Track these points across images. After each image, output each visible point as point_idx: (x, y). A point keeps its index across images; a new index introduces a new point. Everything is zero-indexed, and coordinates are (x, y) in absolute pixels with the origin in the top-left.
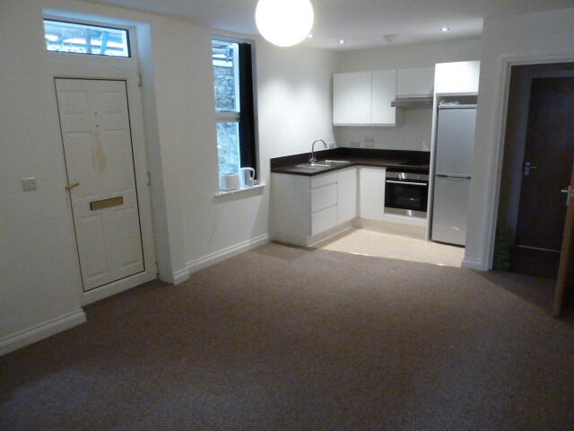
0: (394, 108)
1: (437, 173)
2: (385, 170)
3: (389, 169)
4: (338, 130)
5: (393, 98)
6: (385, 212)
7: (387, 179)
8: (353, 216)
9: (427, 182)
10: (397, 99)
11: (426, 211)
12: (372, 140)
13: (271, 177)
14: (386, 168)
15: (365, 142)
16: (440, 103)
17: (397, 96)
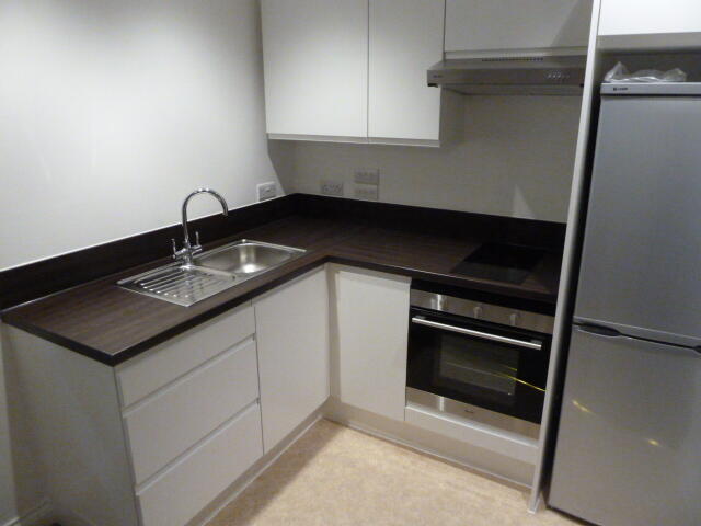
0: (437, 91)
1: (576, 317)
2: (408, 285)
3: (421, 284)
4: (283, 152)
5: (434, 60)
6: (409, 398)
7: (414, 311)
8: (320, 398)
9: (546, 339)
10: (445, 60)
11: (538, 421)
12: (375, 179)
14: (410, 279)
15: (357, 182)
16: (610, 76)
17: (444, 53)
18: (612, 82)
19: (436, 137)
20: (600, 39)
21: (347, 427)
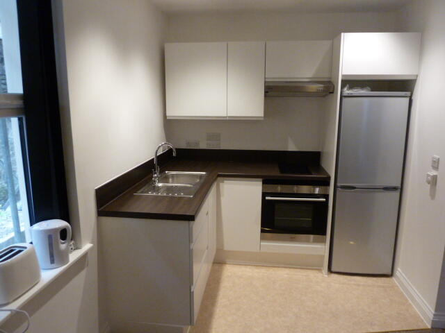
6: (262, 239)
11: (325, 234)
13: (99, 225)
14: (261, 180)
15: (207, 140)
16: (345, 89)
17: (265, 78)
18: (347, 91)
19: (262, 115)
20: (343, 76)
21: (225, 264)
